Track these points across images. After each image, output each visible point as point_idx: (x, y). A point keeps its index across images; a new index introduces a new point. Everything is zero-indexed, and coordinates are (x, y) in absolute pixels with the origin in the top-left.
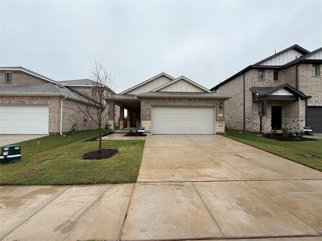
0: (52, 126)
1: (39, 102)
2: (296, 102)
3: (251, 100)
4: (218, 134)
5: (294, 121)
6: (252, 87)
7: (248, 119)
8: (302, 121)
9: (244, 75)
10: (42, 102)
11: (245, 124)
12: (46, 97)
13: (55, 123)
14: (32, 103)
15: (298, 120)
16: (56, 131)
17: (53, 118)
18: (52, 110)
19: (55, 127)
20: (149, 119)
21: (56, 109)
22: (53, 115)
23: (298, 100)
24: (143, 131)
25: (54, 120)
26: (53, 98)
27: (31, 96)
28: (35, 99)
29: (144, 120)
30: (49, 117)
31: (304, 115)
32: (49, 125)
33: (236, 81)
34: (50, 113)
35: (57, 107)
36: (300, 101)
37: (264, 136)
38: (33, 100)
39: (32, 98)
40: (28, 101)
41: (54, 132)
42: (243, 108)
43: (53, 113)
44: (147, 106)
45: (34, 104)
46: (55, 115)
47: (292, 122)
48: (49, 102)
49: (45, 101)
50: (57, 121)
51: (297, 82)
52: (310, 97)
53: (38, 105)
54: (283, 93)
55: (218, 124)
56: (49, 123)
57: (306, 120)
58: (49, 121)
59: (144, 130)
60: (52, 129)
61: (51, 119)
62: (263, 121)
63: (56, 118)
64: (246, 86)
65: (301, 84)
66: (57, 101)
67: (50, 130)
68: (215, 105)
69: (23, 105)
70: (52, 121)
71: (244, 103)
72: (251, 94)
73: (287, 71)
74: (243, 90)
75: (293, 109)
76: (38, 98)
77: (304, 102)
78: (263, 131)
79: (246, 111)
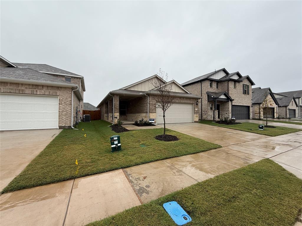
0: (63, 120)
1: (45, 92)
2: (228, 102)
3: (207, 99)
4: (195, 122)
5: (226, 113)
6: (208, 92)
7: (205, 112)
8: (230, 113)
9: (201, 83)
10: (49, 92)
11: (202, 115)
12: (55, 87)
13: (67, 116)
14: (35, 93)
15: (229, 113)
16: (68, 124)
17: (65, 110)
18: (63, 102)
19: (67, 121)
20: (155, 112)
21: (67, 101)
22: (64, 107)
23: (229, 102)
24: (154, 122)
25: (65, 113)
26: (64, 89)
27: (33, 85)
28: (39, 88)
29: (152, 113)
30: (59, 109)
31: (231, 110)
32: (59, 118)
33: (195, 86)
34: (60, 105)
35: (69, 99)
36: (230, 102)
37: (216, 122)
38: (36, 90)
39: (35, 87)
40: (29, 90)
41: (66, 125)
42: (201, 105)
43: (64, 105)
44: (154, 101)
45: (38, 94)
46: (67, 107)
47: (225, 113)
48: (59, 93)
49: (53, 91)
50: (69, 114)
51: (228, 91)
52: (234, 100)
53: (44, 95)
54: (223, 97)
55: (195, 115)
56: (59, 116)
57: (232, 113)
58: (59, 114)
59: (154, 120)
60: (63, 122)
61: (62, 112)
62: (215, 113)
63: (68, 110)
64: (203, 90)
65: (230, 92)
66: (69, 92)
67: (61, 123)
68: (194, 102)
69: (22, 93)
70: (64, 114)
71: (202, 102)
72: (207, 96)
73: (222, 84)
74: (200, 92)
75: (226, 106)
76: (44, 88)
77: (231, 102)
78: (215, 120)
79: (203, 107)
